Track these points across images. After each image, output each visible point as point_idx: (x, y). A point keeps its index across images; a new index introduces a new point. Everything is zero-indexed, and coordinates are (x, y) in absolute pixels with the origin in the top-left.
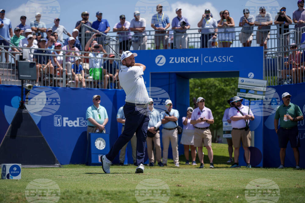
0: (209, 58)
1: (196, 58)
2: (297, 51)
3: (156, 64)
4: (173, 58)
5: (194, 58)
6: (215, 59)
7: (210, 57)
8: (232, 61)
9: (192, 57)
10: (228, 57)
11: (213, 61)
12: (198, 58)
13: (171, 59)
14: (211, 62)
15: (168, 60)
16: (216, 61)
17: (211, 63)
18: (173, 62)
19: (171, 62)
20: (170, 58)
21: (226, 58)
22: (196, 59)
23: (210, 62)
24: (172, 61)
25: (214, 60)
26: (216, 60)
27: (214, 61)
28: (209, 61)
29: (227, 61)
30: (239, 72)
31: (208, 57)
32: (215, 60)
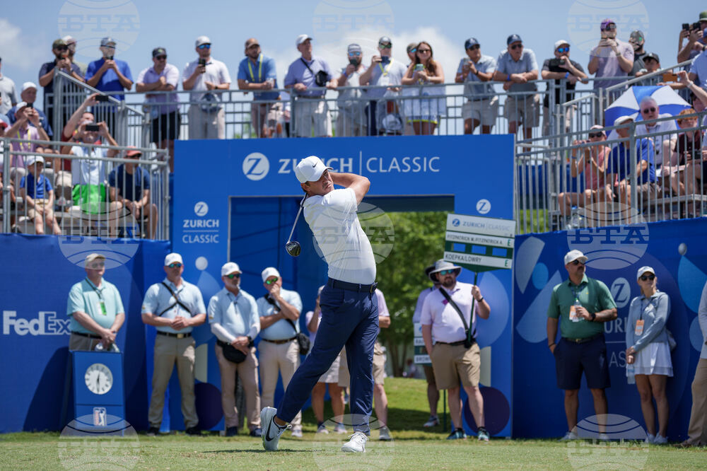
0: (378, 161)
1: (346, 162)
2: (603, 147)
3: (244, 177)
4: (287, 161)
5: (342, 160)
6: (394, 165)
7: (381, 160)
8: (437, 170)
9: (336, 160)
10: (425, 159)
11: (389, 170)
12: (351, 160)
13: (283, 163)
14: (385, 171)
15: (274, 166)
16: (396, 169)
17: (384, 173)
18: (288, 172)
19: (282, 171)
20: (281, 161)
21: (421, 162)
22: (346, 165)
23: (381, 170)
24: (286, 169)
25: (391, 167)
26: (397, 167)
27: (392, 169)
28: (378, 169)
29: (425, 170)
30: (453, 197)
31: (375, 159)
32: (395, 167)
